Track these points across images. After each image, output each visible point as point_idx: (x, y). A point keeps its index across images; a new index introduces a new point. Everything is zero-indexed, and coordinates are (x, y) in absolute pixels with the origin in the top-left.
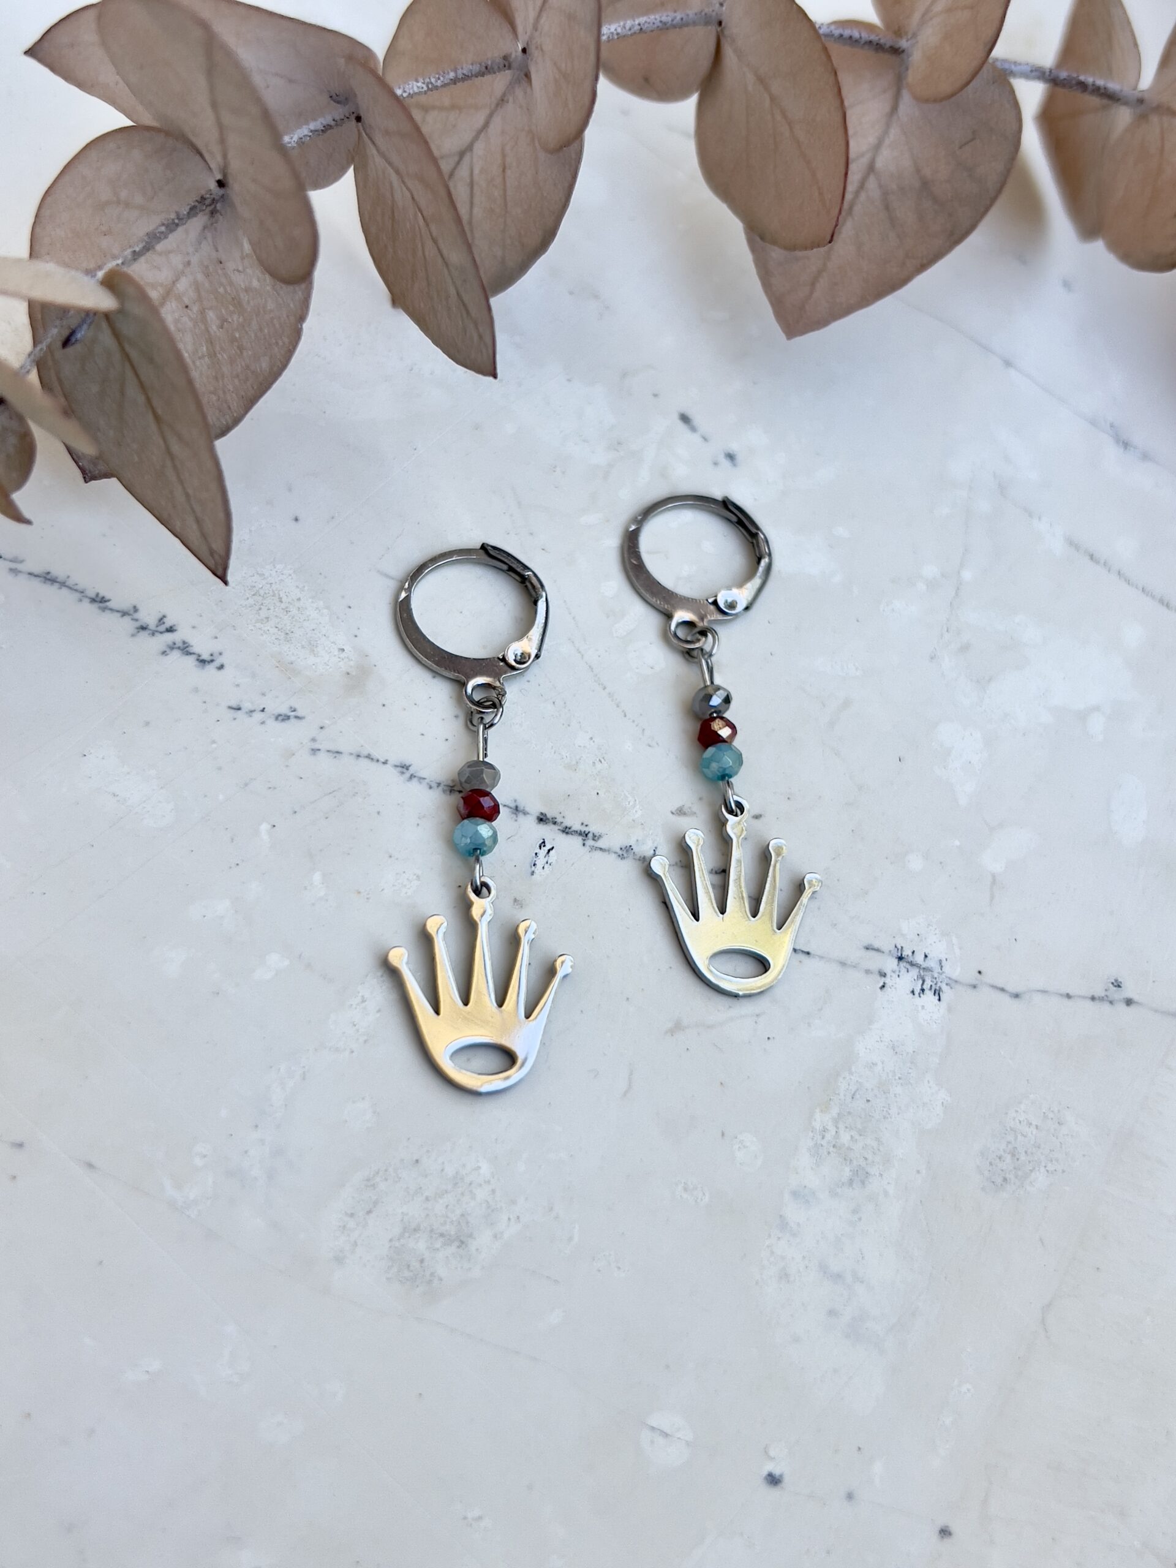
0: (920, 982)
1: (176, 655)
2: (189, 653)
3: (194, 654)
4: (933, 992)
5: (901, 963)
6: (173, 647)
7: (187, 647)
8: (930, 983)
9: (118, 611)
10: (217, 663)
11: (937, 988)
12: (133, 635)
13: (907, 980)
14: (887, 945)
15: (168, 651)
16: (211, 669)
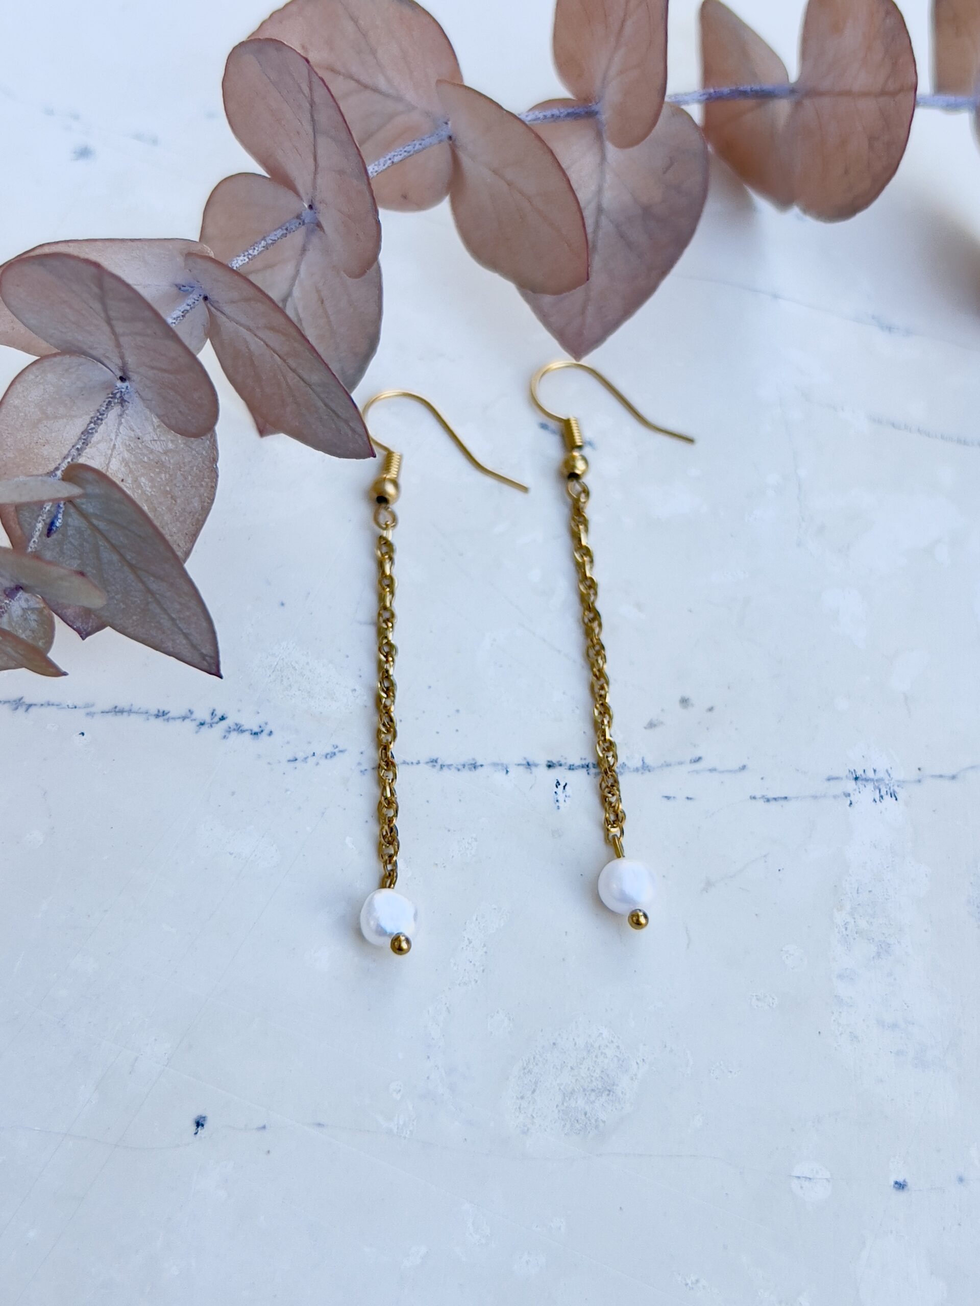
0: (878, 791)
1: (234, 735)
2: (243, 731)
3: (247, 730)
4: (890, 795)
5: (858, 782)
6: (229, 730)
7: (240, 727)
8: (885, 790)
9: (179, 718)
10: (266, 732)
11: (892, 791)
12: (197, 732)
13: (867, 793)
14: (843, 773)
15: (227, 734)
16: (264, 736)
